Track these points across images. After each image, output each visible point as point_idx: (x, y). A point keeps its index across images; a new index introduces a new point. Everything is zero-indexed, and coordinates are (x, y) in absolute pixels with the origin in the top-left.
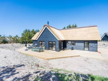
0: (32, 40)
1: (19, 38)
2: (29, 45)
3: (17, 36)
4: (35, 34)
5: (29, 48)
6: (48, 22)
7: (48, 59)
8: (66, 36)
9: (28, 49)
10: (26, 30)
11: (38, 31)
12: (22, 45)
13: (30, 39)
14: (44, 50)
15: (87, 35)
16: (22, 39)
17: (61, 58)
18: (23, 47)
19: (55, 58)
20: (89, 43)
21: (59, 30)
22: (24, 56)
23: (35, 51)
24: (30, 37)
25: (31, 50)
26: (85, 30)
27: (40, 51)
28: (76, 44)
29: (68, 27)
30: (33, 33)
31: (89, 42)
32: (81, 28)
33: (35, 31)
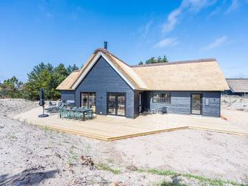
0: (59, 91)
1: (20, 84)
2: (51, 103)
3: (14, 79)
4: (67, 75)
5: (50, 110)
6: (106, 43)
7: (112, 139)
8: (149, 81)
9: (49, 114)
10: (42, 65)
11: (75, 69)
12: (30, 102)
13: (53, 90)
14: (94, 115)
15: (196, 78)
16: (28, 87)
17: (145, 134)
18: (33, 110)
19: (131, 136)
20: (201, 97)
21: (131, 67)
22: (38, 133)
23: (70, 117)
24: (54, 84)
25: (57, 115)
26: (191, 69)
27: (84, 119)
28: (173, 99)
29: (148, 62)
30: (62, 74)
31: (201, 94)
32: (181, 63)
33: (66, 67)
